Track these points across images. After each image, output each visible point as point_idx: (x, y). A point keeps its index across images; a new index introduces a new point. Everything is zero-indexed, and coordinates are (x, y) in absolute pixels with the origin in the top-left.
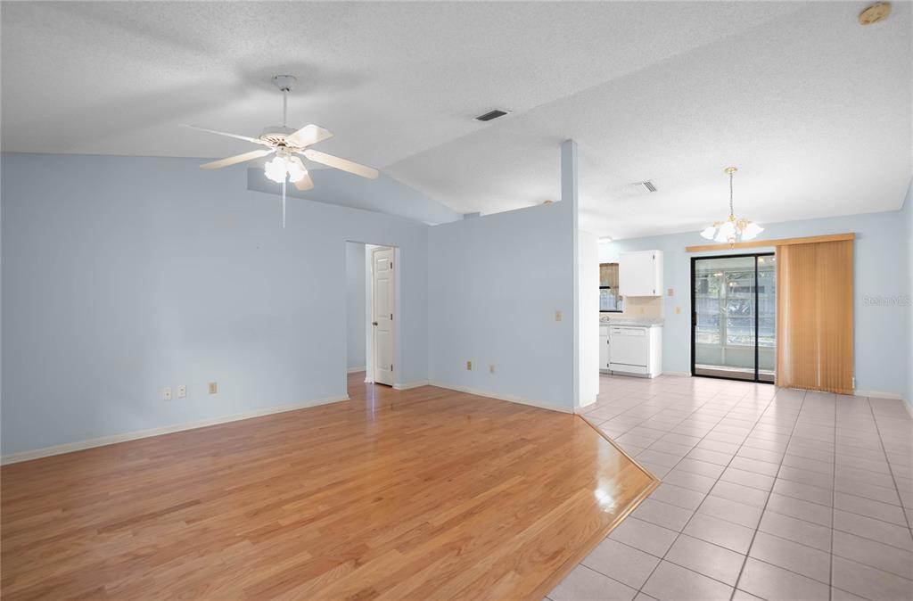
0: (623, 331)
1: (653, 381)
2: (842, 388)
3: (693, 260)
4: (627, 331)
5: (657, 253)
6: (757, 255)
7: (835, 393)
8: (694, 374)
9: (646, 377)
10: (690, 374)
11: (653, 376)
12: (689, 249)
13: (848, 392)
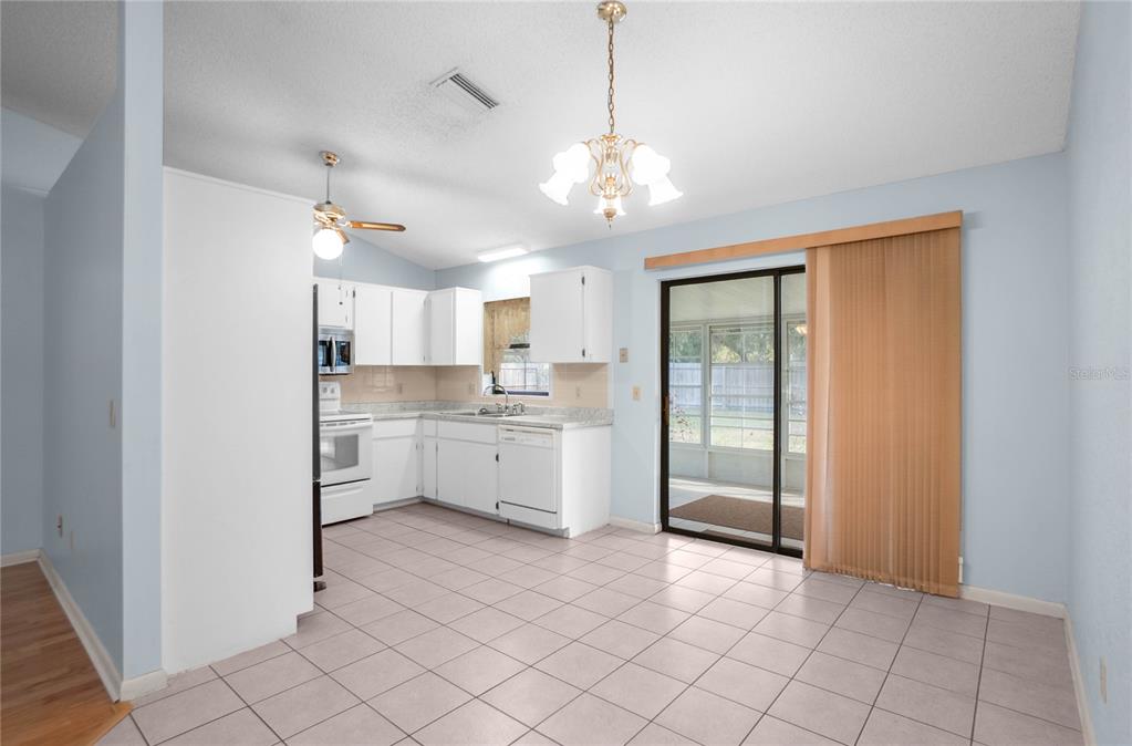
0: (519, 437)
1: (572, 544)
2: (937, 582)
3: (666, 287)
4: (524, 436)
5: (590, 271)
6: (778, 273)
7: (921, 591)
8: (667, 529)
9: (557, 535)
10: (657, 527)
11: (573, 534)
12: (650, 264)
13: (950, 590)
